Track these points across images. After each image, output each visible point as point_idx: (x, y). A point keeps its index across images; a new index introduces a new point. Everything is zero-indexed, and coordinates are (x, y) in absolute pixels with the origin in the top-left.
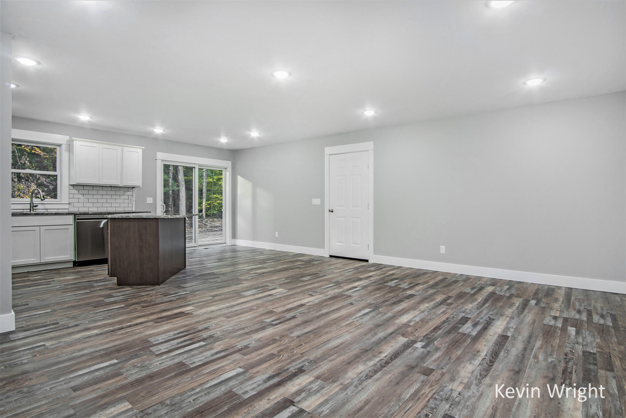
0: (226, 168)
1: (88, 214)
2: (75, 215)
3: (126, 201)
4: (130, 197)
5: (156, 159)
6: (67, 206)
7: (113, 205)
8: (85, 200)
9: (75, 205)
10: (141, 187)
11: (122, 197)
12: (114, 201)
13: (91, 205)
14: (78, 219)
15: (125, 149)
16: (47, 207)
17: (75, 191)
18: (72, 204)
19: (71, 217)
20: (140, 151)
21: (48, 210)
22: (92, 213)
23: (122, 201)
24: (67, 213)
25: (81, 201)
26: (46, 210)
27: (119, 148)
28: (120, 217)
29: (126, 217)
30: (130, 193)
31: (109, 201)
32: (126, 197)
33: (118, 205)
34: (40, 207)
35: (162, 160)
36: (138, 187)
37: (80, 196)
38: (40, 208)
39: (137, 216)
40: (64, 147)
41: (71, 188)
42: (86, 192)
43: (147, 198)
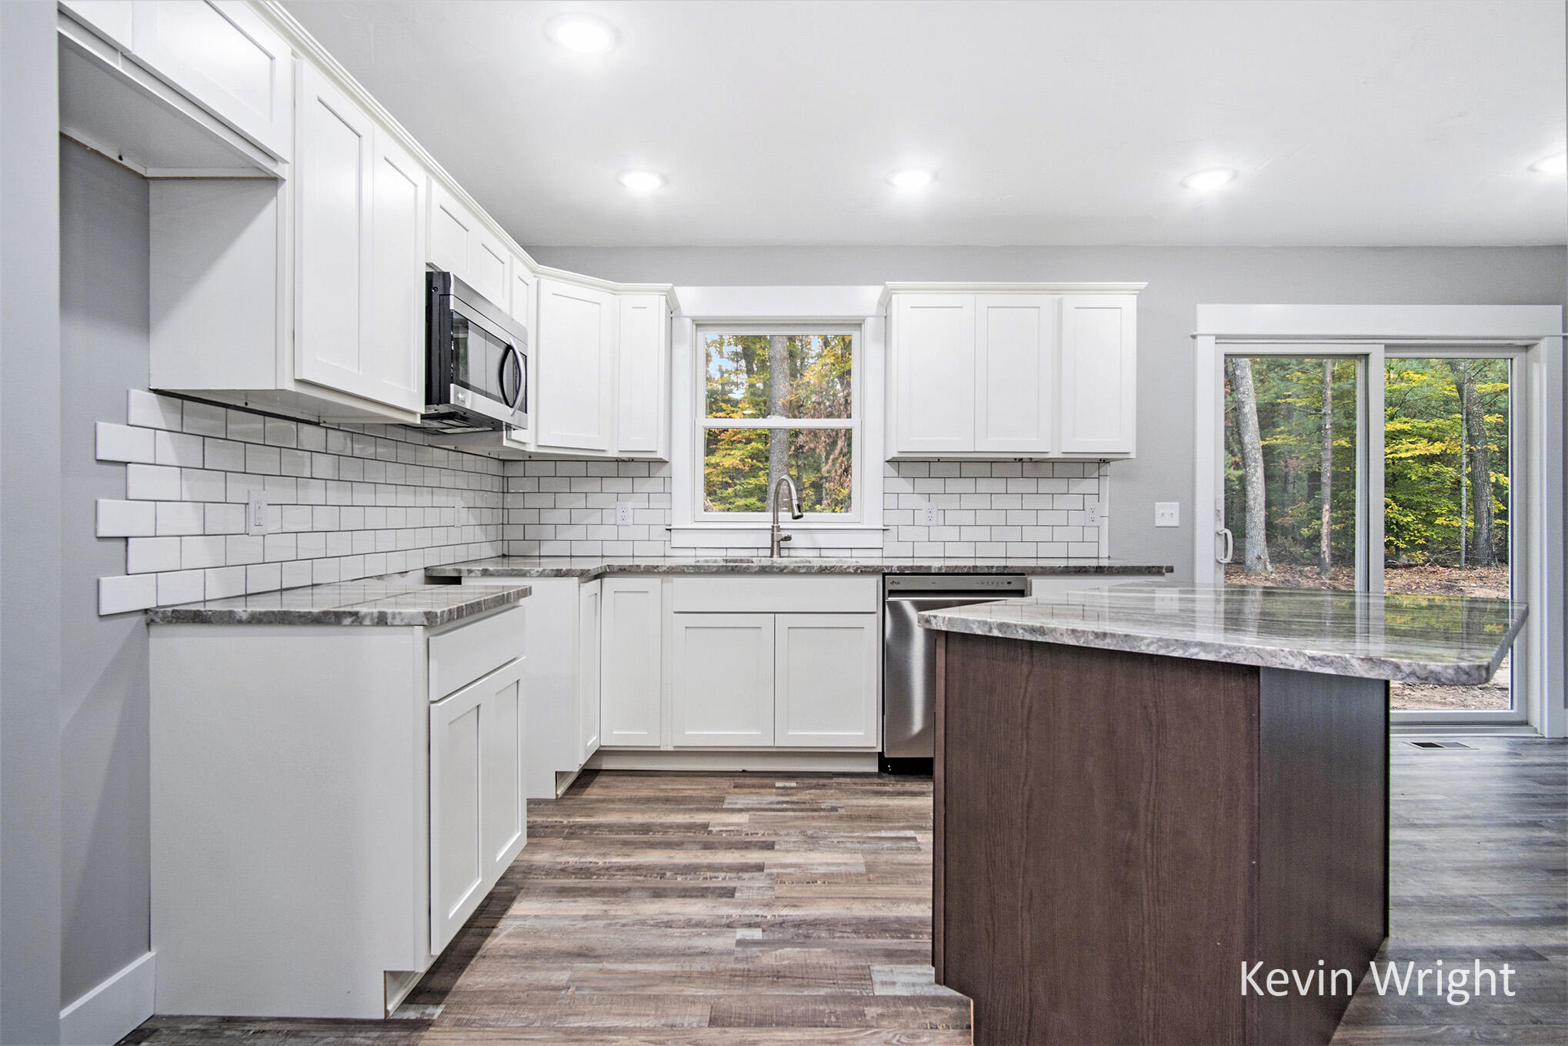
0: (1528, 347)
1: (926, 572)
2: (884, 575)
3: (1076, 518)
4: (1091, 501)
5: (1194, 337)
6: (876, 540)
7: (1030, 534)
8: (934, 514)
9: (907, 533)
10: (1133, 456)
11: (1061, 502)
12: (1029, 518)
13: (952, 534)
14: (892, 593)
15: (1070, 301)
16: (822, 540)
17: (904, 485)
18: (894, 529)
19: (873, 583)
20: (1129, 303)
21: (824, 553)
22: (940, 568)
23: (1059, 518)
24: (858, 568)
25: (921, 518)
26: (816, 553)
27: (1046, 301)
28: (996, 633)
29: (1028, 637)
30: (1089, 486)
31: (1015, 517)
32: (1077, 502)
33: (1044, 534)
34: (798, 540)
35: (1218, 337)
36: (1121, 457)
37: (920, 502)
38: (802, 549)
39: (1097, 635)
40: (869, 325)
41: (891, 471)
42: (936, 485)
43: (1157, 503)
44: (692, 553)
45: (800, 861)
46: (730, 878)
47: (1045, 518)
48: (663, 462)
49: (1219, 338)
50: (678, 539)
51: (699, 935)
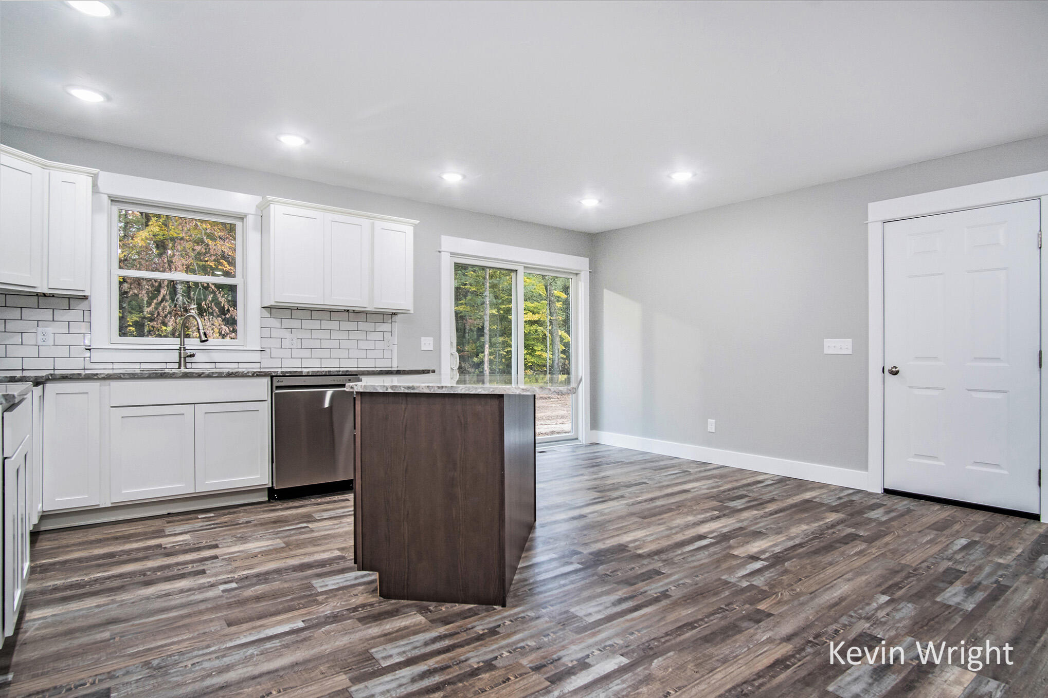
0: (577, 274)
1: (300, 375)
2: (272, 377)
3: (380, 345)
4: (387, 335)
5: (440, 252)
6: (256, 357)
7: (353, 353)
8: (295, 341)
9: (275, 353)
10: (412, 312)
11: (372, 336)
12: (353, 344)
13: (306, 353)
14: (278, 388)
15: (379, 224)
16: (216, 357)
17: (274, 323)
18: (268, 350)
19: (266, 381)
20: (410, 230)
21: (218, 365)
22: (308, 372)
23: (370, 345)
24: (254, 373)
25: (286, 343)
26: (213, 365)
27: (366, 223)
30: (386, 327)
31: (344, 344)
32: (379, 336)
33: (362, 354)
34: (199, 357)
35: (451, 253)
36: (405, 312)
37: (286, 334)
38: (201, 362)
40: (250, 220)
41: (266, 313)
42: (296, 324)
43: (422, 338)
44: (110, 366)
45: (241, 549)
46: (198, 566)
47: (362, 344)
48: (85, 298)
49: (453, 254)
50: (96, 356)
51: (194, 594)
